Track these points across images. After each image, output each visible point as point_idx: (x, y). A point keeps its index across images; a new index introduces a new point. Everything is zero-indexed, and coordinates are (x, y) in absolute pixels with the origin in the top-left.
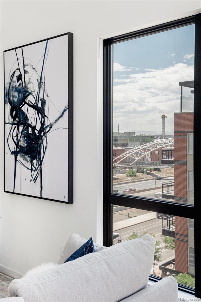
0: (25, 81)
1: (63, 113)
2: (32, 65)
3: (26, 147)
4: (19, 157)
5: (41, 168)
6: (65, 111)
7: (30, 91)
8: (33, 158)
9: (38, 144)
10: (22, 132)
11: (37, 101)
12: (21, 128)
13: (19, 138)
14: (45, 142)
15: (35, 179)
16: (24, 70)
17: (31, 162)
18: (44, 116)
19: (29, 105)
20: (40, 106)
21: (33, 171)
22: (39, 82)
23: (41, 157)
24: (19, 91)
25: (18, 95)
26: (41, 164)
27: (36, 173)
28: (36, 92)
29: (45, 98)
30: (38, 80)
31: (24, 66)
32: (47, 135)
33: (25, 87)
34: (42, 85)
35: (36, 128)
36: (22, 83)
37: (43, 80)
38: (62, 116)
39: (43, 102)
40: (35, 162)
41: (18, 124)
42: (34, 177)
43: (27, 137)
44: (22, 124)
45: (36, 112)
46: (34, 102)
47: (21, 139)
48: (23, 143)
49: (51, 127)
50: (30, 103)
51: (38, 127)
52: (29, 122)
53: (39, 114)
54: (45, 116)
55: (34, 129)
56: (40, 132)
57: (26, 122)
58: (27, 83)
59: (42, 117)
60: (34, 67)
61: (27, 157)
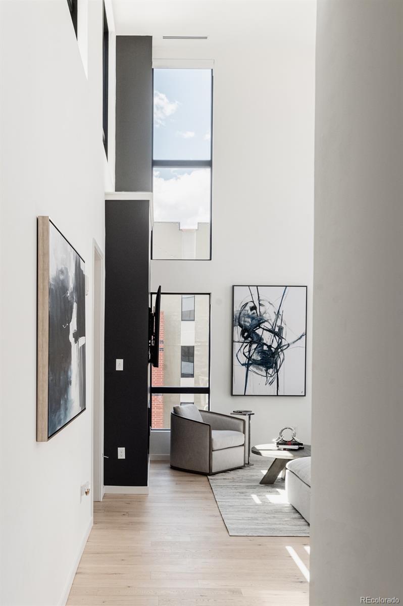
0: (260, 312)
1: (301, 337)
2: (269, 301)
3: (261, 360)
4: (251, 368)
5: (277, 374)
6: (303, 335)
7: (266, 319)
8: (268, 368)
9: (274, 357)
10: (255, 349)
11: (274, 327)
12: (254, 346)
13: (251, 353)
14: (282, 356)
15: (271, 383)
16: (259, 304)
17: (266, 371)
18: (281, 338)
19: (264, 329)
20: (277, 331)
21: (268, 378)
22: (276, 313)
23: (277, 367)
24: (253, 318)
25: (252, 321)
26: (277, 372)
27: (271, 378)
28: (273, 321)
29: (283, 325)
30: (275, 313)
31: (259, 301)
32: (284, 351)
33: (260, 316)
34: (280, 317)
35: (272, 346)
36: (257, 312)
37: (281, 313)
38: (300, 339)
39: (281, 329)
40: (271, 371)
41: (251, 343)
42: (269, 382)
43: (263, 352)
44: (255, 343)
45: (273, 335)
46: (270, 327)
47: (254, 354)
48: (257, 357)
49: (289, 346)
50: (265, 328)
51: (275, 345)
52: (265, 342)
53: (276, 337)
54: (283, 338)
55: (270, 347)
56: (277, 349)
57: (260, 341)
58: (262, 313)
59: (280, 338)
60: (271, 303)
61: (262, 367)
